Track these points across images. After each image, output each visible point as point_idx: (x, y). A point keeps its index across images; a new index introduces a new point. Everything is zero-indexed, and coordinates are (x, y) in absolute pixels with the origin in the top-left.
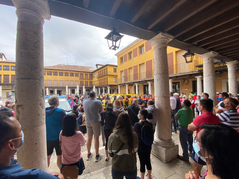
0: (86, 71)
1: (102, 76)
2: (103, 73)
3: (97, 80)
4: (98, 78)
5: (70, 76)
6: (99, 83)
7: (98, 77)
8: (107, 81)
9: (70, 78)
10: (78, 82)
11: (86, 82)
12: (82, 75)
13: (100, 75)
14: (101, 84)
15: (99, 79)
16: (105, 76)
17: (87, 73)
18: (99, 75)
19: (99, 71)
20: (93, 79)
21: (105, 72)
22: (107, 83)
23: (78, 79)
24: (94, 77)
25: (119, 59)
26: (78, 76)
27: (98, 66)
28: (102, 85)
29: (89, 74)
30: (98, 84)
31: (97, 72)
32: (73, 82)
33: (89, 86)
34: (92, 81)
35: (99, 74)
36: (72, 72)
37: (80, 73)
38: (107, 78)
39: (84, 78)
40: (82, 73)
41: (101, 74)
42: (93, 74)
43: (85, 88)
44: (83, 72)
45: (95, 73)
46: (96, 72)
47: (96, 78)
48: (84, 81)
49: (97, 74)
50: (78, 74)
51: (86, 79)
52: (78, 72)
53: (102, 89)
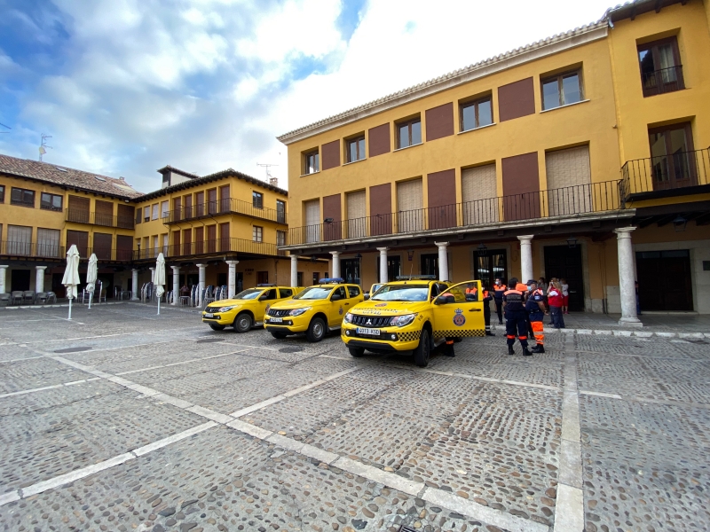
0: (103, 190)
1: (194, 215)
2: (198, 206)
3: (165, 231)
4: (170, 224)
6: (177, 245)
7: (172, 220)
8: (225, 239)
9: (7, 212)
10: (53, 235)
11: (102, 240)
12: (79, 203)
13: (183, 212)
14: (187, 250)
15: (176, 229)
16: (213, 216)
17: (108, 200)
19: (180, 194)
20: (138, 227)
21: (211, 202)
22: (225, 246)
23: (54, 219)
24: (148, 219)
25: (299, 155)
26: (59, 209)
27: (173, 174)
28: (193, 252)
29: (116, 204)
30: (171, 249)
31: (168, 198)
32: (27, 231)
33: (114, 258)
34: (132, 237)
35: (176, 206)
36: (26, 185)
37: (70, 196)
38: (224, 225)
39: (92, 221)
40: (81, 195)
41: (187, 209)
42: (142, 205)
44: (86, 191)
45: (150, 203)
46: (158, 201)
47: (161, 221)
48: (91, 235)
49: (167, 208)
50: (62, 196)
51: (99, 223)
52: (60, 190)
53: (196, 271)
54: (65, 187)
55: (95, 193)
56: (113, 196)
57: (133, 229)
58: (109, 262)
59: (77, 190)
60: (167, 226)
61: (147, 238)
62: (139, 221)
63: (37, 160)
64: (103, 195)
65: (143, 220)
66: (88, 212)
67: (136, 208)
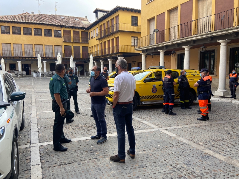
0: (75, 26)
1: (106, 34)
2: (108, 28)
3: (98, 43)
4: (99, 39)
5: (45, 35)
6: (102, 50)
7: (99, 37)
8: (118, 45)
9: (44, 40)
10: (60, 48)
11: (77, 49)
12: (67, 33)
13: (103, 32)
14: (105, 52)
15: (101, 42)
16: (113, 34)
17: (77, 30)
18: (101, 32)
19: (102, 23)
20: (90, 41)
21: (112, 26)
22: (118, 49)
23: (59, 41)
24: (92, 37)
26: (60, 36)
27: (99, 13)
28: (107, 54)
29: (80, 31)
30: (100, 52)
31: (98, 26)
32: (51, 47)
33: (81, 57)
34: (88, 47)
35: (101, 30)
36: (48, 28)
37: (63, 30)
38: (117, 38)
39: (72, 41)
40: (67, 29)
41: (104, 30)
42: (90, 31)
43: (74, 60)
44: (69, 27)
45: (92, 29)
46: (95, 28)
47: (95, 39)
48: (72, 47)
49: (98, 31)
50: (61, 31)
51: (75, 41)
52: (60, 28)
53: (108, 63)
54: (61, 26)
55: (72, 27)
56: (79, 28)
57: (88, 43)
58: (80, 59)
59: (66, 27)
60: (98, 40)
61: (92, 47)
62: (90, 39)
63: (55, 14)
64: (75, 28)
65: (91, 38)
66: (70, 37)
67: (89, 32)
